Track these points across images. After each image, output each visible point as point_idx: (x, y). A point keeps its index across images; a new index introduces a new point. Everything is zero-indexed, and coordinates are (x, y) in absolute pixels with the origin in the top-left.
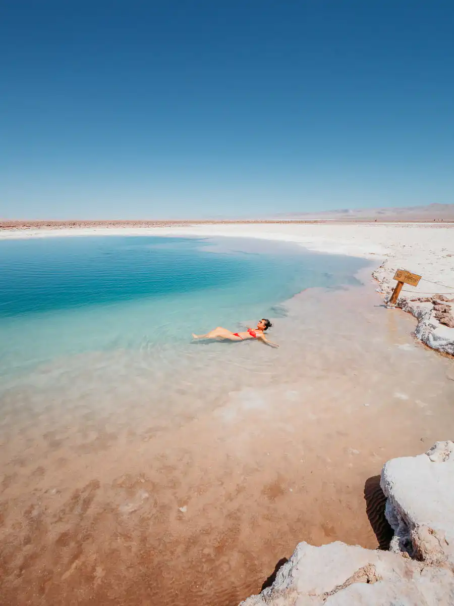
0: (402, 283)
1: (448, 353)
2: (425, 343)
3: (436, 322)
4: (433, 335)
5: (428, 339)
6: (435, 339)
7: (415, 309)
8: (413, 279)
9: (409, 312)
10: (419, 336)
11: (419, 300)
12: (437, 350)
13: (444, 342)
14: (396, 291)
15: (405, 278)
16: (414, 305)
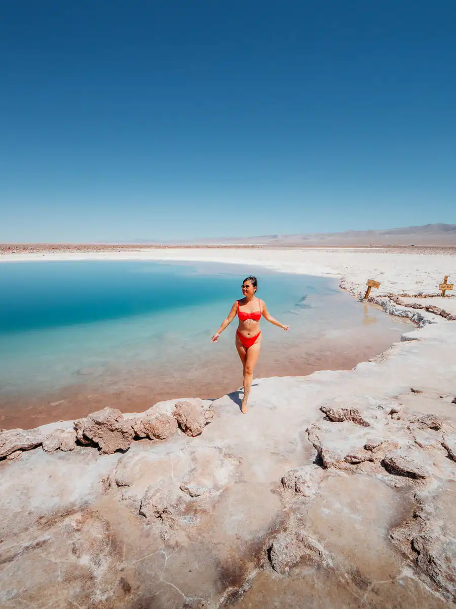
0: (371, 287)
1: (403, 316)
2: (392, 314)
3: (395, 304)
4: (395, 309)
5: (393, 311)
6: (396, 311)
7: (379, 301)
8: (376, 285)
9: (376, 303)
10: (388, 311)
11: (380, 296)
12: (398, 316)
13: (401, 312)
14: (367, 292)
15: (372, 284)
16: (379, 299)
